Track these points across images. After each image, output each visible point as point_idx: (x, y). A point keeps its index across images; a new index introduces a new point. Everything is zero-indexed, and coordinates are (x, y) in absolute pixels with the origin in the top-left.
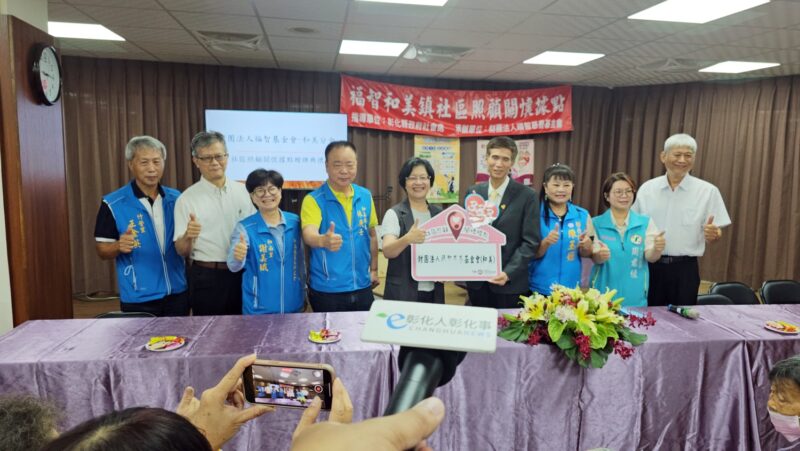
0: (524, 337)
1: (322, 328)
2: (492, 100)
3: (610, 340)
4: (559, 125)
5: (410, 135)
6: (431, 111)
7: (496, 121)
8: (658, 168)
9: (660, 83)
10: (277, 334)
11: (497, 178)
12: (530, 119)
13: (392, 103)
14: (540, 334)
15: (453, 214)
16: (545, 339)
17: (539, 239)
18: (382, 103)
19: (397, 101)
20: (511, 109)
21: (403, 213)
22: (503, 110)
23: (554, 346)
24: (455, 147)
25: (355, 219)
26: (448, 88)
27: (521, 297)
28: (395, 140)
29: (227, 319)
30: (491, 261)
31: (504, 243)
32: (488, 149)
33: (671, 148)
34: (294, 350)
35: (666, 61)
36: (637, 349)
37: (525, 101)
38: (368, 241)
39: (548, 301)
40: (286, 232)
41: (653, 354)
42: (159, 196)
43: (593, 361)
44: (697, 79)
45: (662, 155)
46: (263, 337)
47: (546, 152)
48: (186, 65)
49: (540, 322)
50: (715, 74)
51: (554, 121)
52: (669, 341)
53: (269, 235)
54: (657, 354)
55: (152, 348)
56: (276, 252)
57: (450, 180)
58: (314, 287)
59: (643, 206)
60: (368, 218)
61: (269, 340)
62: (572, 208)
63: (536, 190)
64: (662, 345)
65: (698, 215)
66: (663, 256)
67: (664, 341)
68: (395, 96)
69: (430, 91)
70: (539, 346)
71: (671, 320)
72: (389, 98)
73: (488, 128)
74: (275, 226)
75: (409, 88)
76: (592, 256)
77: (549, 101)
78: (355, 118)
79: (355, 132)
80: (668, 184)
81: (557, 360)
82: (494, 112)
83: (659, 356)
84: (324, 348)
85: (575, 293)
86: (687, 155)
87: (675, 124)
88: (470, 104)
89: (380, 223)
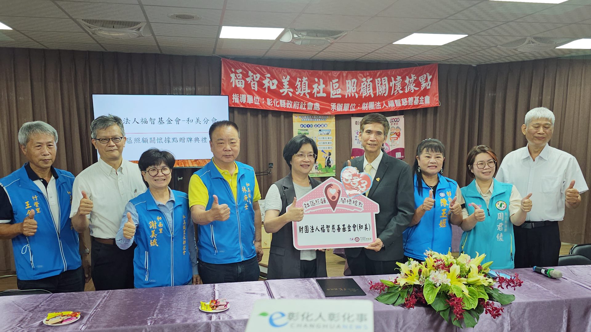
0: (401, 301)
1: (211, 299)
2: (364, 79)
3: (481, 300)
4: (427, 101)
5: (289, 114)
6: (307, 91)
7: (368, 99)
8: (519, 140)
9: (520, 60)
10: (169, 305)
11: (371, 152)
12: (400, 97)
13: (270, 84)
14: (416, 297)
15: (330, 186)
16: (421, 302)
17: (413, 208)
18: (261, 84)
19: (275, 82)
20: (382, 88)
21: (285, 188)
22: (374, 89)
23: (429, 308)
24: (331, 124)
25: (240, 194)
26: (323, 69)
27: (397, 263)
28: (274, 119)
29: (120, 293)
30: (366, 228)
31: (378, 212)
32: (361, 125)
33: (531, 120)
34: (185, 320)
35: (525, 39)
36: (506, 309)
37: (395, 80)
38: (252, 215)
39: (423, 266)
40: (175, 208)
41: (521, 312)
42: (53, 177)
43: (466, 321)
44: (554, 55)
45: (523, 128)
46: (156, 309)
47: (415, 127)
48: (73, 51)
49: (415, 286)
50: (570, 51)
51: (422, 98)
52: (535, 300)
53: (158, 212)
54: (524, 312)
55: (49, 323)
56: (166, 228)
57: (327, 155)
58: (203, 259)
59: (507, 176)
60: (252, 193)
61: (161, 312)
62: (443, 179)
63: (407, 163)
64: (528, 304)
65: (557, 183)
66: (526, 222)
67: (531, 300)
68: (273, 77)
69: (306, 72)
70: (415, 308)
71: (537, 281)
72: (268, 80)
73: (361, 106)
74: (164, 203)
75: (285, 69)
76: (461, 223)
77: (418, 79)
78: (236, 98)
79: (236, 112)
80: (529, 155)
81: (432, 321)
82: (366, 91)
83: (526, 315)
84: (214, 317)
85: (448, 258)
86: (545, 127)
87: (535, 98)
88: (344, 83)
89: (263, 197)
